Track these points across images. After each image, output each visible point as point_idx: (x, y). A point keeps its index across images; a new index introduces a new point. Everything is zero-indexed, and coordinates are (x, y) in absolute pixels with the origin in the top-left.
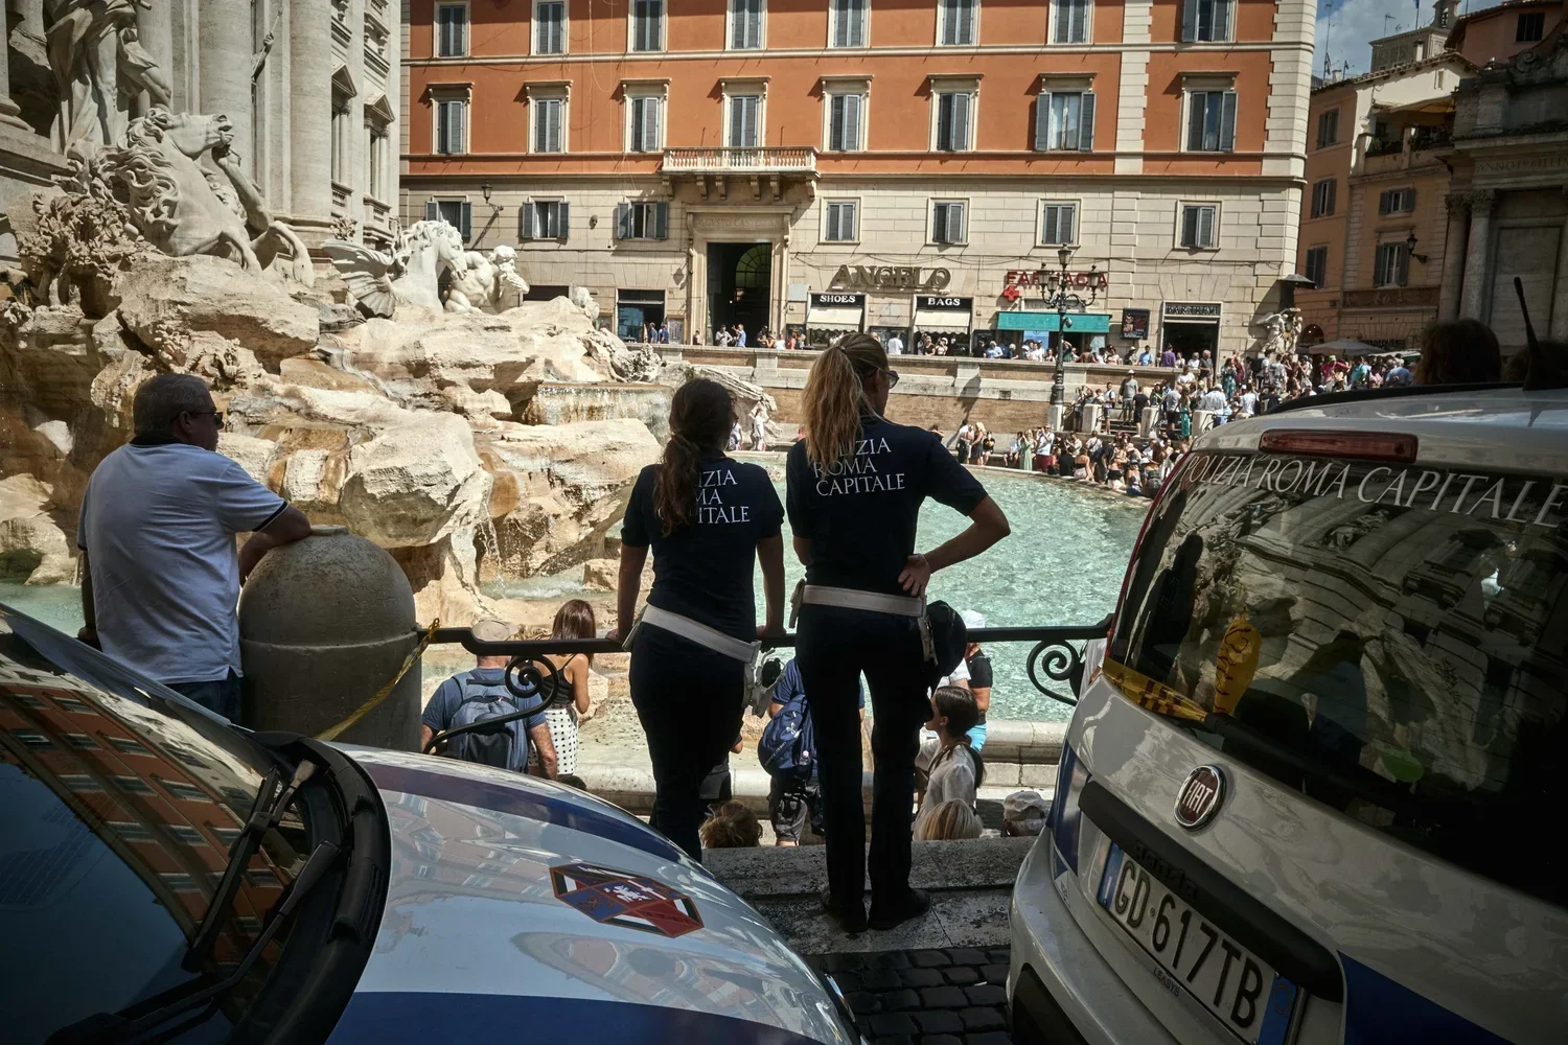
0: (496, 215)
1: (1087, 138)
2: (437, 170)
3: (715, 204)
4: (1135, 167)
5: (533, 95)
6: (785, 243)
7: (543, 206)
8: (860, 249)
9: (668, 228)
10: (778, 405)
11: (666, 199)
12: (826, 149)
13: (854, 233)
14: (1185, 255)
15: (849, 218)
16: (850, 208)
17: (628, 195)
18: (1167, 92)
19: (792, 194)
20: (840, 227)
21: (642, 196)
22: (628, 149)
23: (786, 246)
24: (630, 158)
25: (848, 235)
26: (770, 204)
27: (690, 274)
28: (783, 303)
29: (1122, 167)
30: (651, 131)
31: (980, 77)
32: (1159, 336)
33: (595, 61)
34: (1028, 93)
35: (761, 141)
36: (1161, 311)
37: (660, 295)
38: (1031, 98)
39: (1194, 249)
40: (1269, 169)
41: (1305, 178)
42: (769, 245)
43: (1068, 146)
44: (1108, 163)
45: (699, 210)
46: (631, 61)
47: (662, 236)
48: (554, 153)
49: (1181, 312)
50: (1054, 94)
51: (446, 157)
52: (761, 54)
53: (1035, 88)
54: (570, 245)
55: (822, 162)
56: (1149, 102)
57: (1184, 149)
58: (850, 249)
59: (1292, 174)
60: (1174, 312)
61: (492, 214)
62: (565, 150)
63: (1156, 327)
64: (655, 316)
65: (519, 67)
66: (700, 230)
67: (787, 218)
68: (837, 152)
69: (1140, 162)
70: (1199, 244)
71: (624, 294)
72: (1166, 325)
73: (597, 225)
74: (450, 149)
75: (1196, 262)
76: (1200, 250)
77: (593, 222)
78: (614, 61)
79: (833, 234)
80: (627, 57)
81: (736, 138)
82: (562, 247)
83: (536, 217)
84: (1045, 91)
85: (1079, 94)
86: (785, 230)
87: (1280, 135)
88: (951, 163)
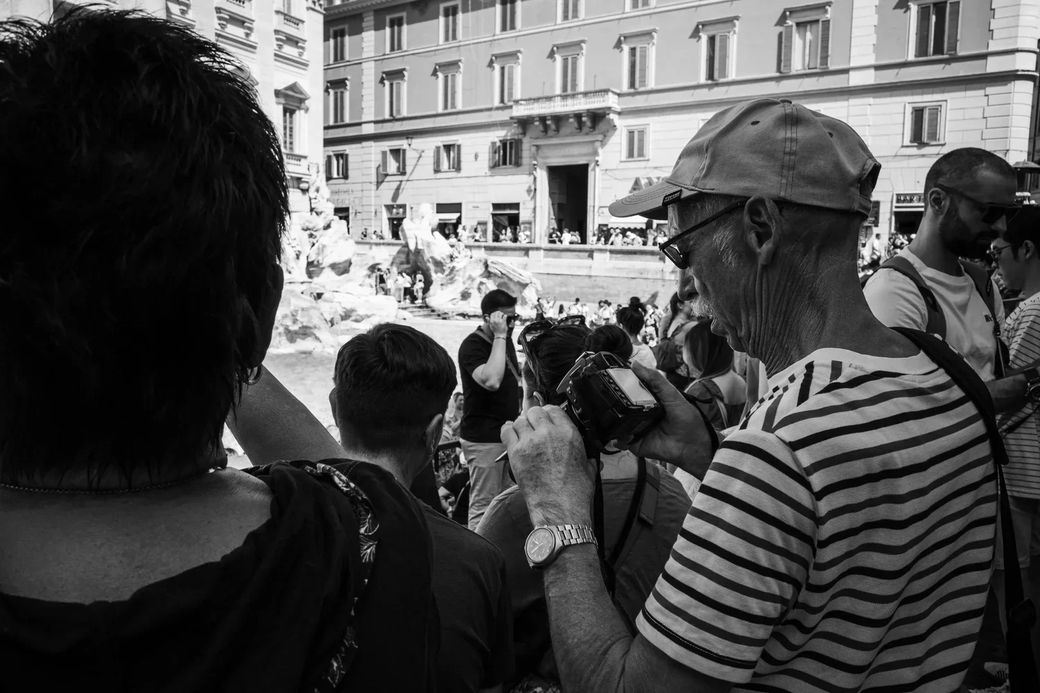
0: (420, 157)
1: (825, 58)
2: (388, 128)
3: (552, 137)
4: (869, 78)
5: (441, 72)
6: (597, 163)
7: (448, 148)
8: (650, 164)
9: (521, 158)
10: (542, 287)
11: (520, 136)
12: (625, 88)
13: (645, 152)
14: (914, 151)
15: (641, 141)
16: (642, 132)
17: (498, 135)
18: (896, 7)
19: (602, 126)
20: (635, 148)
21: (506, 136)
22: (497, 103)
23: (598, 165)
24: (498, 109)
25: (641, 154)
26: (587, 134)
27: (535, 190)
28: (596, 209)
29: (856, 79)
30: (511, 89)
31: (737, 18)
32: (890, 223)
33: (473, 44)
34: (776, 25)
35: (581, 88)
36: (892, 202)
37: (516, 206)
38: (780, 29)
39: (922, 144)
40: (994, 65)
41: (1036, 71)
42: (585, 167)
43: (811, 66)
44: (843, 76)
45: (539, 142)
46: (498, 39)
47: (518, 164)
48: (454, 110)
49: (911, 201)
50: (798, 24)
51: (393, 119)
52: (580, 23)
53: (782, 20)
54: (463, 173)
55: (622, 99)
56: (880, 20)
57: (911, 57)
58: (643, 164)
59: (1017, 68)
60: (904, 201)
61: (418, 156)
62: (460, 107)
63: (888, 216)
64: (514, 221)
65: (433, 53)
66: (542, 158)
67: (598, 144)
68: (632, 90)
69: (872, 71)
70: (925, 139)
71: (496, 206)
72: (897, 214)
73: (478, 159)
74: (394, 113)
75: (924, 156)
76: (926, 145)
77: (476, 156)
78: (514, 37)
79: (631, 154)
80: (496, 38)
81: (565, 88)
82: (459, 175)
83: (443, 155)
84: (789, 22)
85: (817, 21)
86: (596, 153)
87: (1004, 33)
88: (716, 89)
